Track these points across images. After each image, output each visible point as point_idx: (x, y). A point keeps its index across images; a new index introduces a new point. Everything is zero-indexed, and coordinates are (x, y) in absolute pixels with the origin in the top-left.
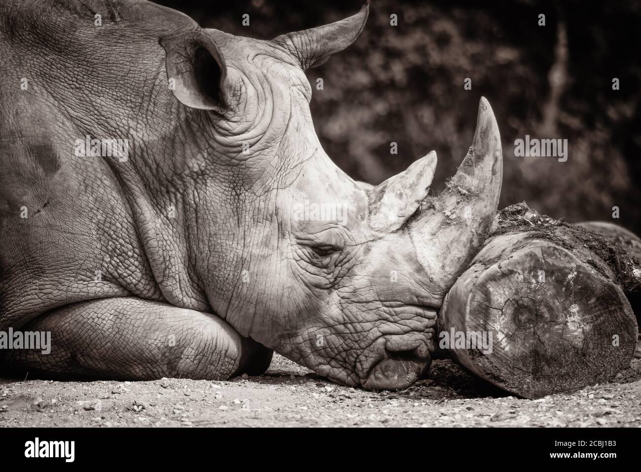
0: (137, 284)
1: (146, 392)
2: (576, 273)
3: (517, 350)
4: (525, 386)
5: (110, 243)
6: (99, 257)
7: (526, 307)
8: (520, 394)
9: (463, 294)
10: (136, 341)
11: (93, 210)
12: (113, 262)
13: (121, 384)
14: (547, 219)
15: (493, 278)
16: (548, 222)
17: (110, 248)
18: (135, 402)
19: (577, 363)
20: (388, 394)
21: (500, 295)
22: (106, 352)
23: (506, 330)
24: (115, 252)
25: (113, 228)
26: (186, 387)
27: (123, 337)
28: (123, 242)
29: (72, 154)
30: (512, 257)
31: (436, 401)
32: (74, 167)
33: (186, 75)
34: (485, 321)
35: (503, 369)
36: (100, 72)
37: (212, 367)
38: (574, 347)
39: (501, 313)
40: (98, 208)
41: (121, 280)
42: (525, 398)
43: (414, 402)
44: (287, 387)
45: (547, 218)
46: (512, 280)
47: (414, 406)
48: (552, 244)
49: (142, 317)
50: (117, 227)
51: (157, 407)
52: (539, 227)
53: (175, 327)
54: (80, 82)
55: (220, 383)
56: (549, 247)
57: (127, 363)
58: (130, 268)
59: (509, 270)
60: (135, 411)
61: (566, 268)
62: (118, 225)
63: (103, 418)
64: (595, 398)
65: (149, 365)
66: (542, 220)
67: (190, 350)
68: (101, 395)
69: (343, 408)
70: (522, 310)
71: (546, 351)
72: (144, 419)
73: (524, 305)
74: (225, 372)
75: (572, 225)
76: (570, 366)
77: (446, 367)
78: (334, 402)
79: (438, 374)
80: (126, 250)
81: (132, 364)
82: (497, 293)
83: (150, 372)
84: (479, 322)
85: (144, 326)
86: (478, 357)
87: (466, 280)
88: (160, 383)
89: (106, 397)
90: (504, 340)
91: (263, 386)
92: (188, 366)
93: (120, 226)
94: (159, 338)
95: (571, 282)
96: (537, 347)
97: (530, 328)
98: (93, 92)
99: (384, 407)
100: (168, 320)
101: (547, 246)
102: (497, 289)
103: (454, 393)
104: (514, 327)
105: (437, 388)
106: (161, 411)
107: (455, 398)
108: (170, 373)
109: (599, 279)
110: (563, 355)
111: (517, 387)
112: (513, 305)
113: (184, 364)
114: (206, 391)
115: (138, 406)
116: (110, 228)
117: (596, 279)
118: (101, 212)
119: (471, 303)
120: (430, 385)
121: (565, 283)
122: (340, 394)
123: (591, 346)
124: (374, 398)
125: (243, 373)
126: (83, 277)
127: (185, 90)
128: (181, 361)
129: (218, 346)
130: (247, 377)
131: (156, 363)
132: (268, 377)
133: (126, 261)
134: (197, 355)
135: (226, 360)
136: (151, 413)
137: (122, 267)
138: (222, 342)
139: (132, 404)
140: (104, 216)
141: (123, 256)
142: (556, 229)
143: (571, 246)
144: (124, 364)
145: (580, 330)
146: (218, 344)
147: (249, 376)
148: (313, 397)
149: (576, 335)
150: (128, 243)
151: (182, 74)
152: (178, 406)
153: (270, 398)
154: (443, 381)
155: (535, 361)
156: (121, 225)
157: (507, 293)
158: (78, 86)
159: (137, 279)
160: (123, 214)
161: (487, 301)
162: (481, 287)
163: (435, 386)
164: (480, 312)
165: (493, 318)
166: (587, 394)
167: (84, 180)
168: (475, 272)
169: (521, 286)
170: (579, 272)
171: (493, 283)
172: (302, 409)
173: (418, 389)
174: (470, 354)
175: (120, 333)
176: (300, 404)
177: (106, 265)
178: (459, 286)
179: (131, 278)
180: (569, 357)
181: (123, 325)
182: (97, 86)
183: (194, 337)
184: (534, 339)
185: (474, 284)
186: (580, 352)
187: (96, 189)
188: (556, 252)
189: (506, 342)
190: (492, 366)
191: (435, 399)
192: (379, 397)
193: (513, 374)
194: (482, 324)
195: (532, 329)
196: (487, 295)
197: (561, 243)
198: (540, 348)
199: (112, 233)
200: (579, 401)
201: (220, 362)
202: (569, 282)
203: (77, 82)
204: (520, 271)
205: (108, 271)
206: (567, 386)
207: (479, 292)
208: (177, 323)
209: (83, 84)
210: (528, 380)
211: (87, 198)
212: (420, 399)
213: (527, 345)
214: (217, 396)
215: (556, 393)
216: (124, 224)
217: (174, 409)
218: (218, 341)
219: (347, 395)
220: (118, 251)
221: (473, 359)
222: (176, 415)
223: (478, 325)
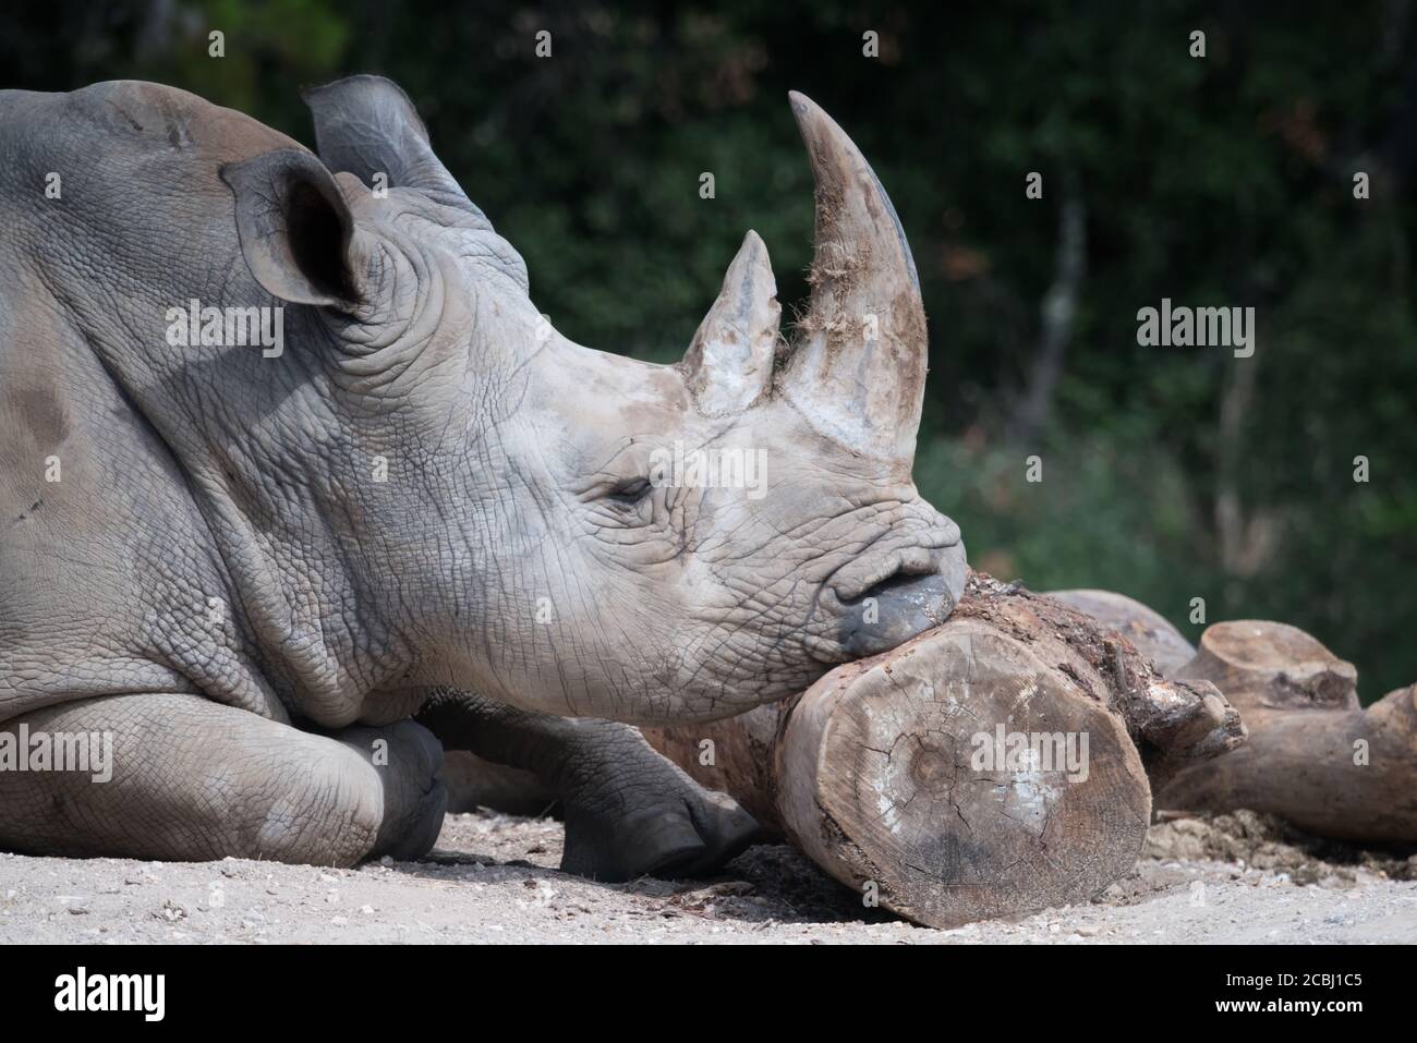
0: (208, 664)
1: (193, 883)
2: (1035, 688)
3: (915, 833)
4: (927, 903)
5: (160, 586)
6: (137, 611)
7: (936, 750)
8: (917, 919)
9: (815, 719)
10: (181, 779)
11: (128, 522)
12: (163, 623)
13: (145, 866)
14: (988, 582)
15: (874, 691)
16: (989, 586)
17: (158, 596)
18: (169, 902)
19: (1031, 862)
20: (662, 907)
21: (886, 724)
22: (120, 797)
23: (896, 793)
24: (169, 603)
25: (168, 556)
26: (270, 876)
27: (156, 770)
28: (186, 585)
29: (91, 411)
30: (913, 651)
31: (754, 924)
32: (95, 435)
33: (275, 239)
34: (855, 774)
35: (886, 868)
36: (132, 247)
37: (326, 842)
38: (1026, 832)
39: (886, 759)
40: (139, 518)
41: (175, 658)
42: (926, 927)
43: (712, 924)
44: (467, 884)
45: (987, 578)
46: (912, 696)
47: (710, 932)
48: (992, 631)
49: (196, 733)
50: (175, 556)
51: (210, 913)
52: (972, 595)
53: (258, 758)
54: (96, 266)
55: (336, 873)
56: (985, 636)
57: (161, 821)
58: (195, 634)
59: (906, 677)
60: (167, 919)
61: (1016, 677)
62: (177, 551)
63: (103, 931)
64: (1063, 932)
65: (203, 829)
66: (978, 583)
67: (285, 804)
68: (103, 886)
69: (572, 930)
70: (928, 756)
71: (970, 837)
72: (184, 935)
73: (932, 746)
74: (349, 853)
75: (1036, 595)
76: (1017, 867)
77: (781, 860)
78: (557, 918)
79: (763, 873)
80: (190, 600)
81: (169, 825)
82: (880, 721)
83: (205, 843)
84: (844, 774)
85: (198, 751)
86: (840, 842)
87: (823, 692)
88: (220, 869)
89: (113, 889)
90: (891, 813)
91: (422, 881)
92: (278, 835)
93: (181, 554)
94: (226, 777)
95: (1026, 705)
96: (953, 827)
97: (942, 791)
98: (119, 287)
99: (653, 931)
100: (246, 743)
101: (981, 633)
102: (882, 712)
103: (793, 912)
104: (910, 787)
105: (759, 899)
106: (217, 922)
107: (793, 920)
108: (243, 848)
109: (1078, 702)
110: (1003, 846)
111: (911, 905)
112: (911, 744)
113: (272, 831)
114: (309, 888)
115: (174, 911)
116: (160, 557)
117: (1073, 700)
118: (145, 525)
119: (829, 739)
120: (744, 893)
121: (1014, 707)
122: (569, 904)
123: (1059, 830)
124: (635, 913)
125: (384, 855)
126: (102, 650)
127: (275, 267)
128: (267, 825)
129: (339, 802)
130: (392, 863)
131: (216, 825)
132: (433, 865)
133: (190, 621)
134: (297, 816)
135: (354, 829)
136: (197, 925)
137: (180, 631)
138: (347, 793)
139: (162, 905)
140: (149, 532)
141: (183, 612)
142: (1004, 600)
143: (1028, 636)
144: (153, 824)
145: (1039, 799)
146: (340, 798)
147: (394, 860)
148: (516, 906)
149: (1031, 809)
150: (195, 587)
151: (268, 236)
152: (253, 913)
153: (432, 906)
154: (771, 886)
155: (949, 856)
156: (184, 551)
157: (900, 721)
158: (93, 273)
159: (207, 654)
160: (188, 531)
161: (861, 735)
162: (851, 709)
163: (755, 895)
164: (848, 757)
165: (870, 768)
166: (1046, 923)
167: (114, 462)
168: (842, 677)
169: (928, 709)
170: (1041, 687)
171: (874, 701)
172: (491, 930)
173: (722, 901)
174: (823, 837)
175: (151, 761)
176: (490, 919)
177: (148, 628)
178: (809, 704)
179: (197, 653)
180: (1015, 852)
181: (157, 746)
182: (125, 275)
183: (294, 782)
184: (949, 813)
185: (837, 702)
186: (1037, 842)
187: (136, 479)
188: (998, 645)
189: (894, 816)
190: (866, 863)
191: (754, 921)
192: (645, 912)
193: (905, 879)
194: (849, 780)
195: (947, 793)
196: (862, 722)
197: (1010, 628)
198: (960, 831)
199: (165, 566)
200: (1030, 936)
201: (341, 834)
202: (1021, 706)
203: (91, 266)
204: (928, 681)
205: (151, 640)
206: (1009, 907)
207: (847, 718)
208: (264, 750)
209: (101, 269)
210: (934, 892)
211: (116, 496)
212: (724, 919)
213: (936, 824)
214: (330, 898)
215: (988, 920)
216: (189, 550)
217: (245, 918)
218: (340, 794)
219: (583, 906)
220: (174, 602)
221: (829, 847)
222: (246, 931)
223: (842, 781)
